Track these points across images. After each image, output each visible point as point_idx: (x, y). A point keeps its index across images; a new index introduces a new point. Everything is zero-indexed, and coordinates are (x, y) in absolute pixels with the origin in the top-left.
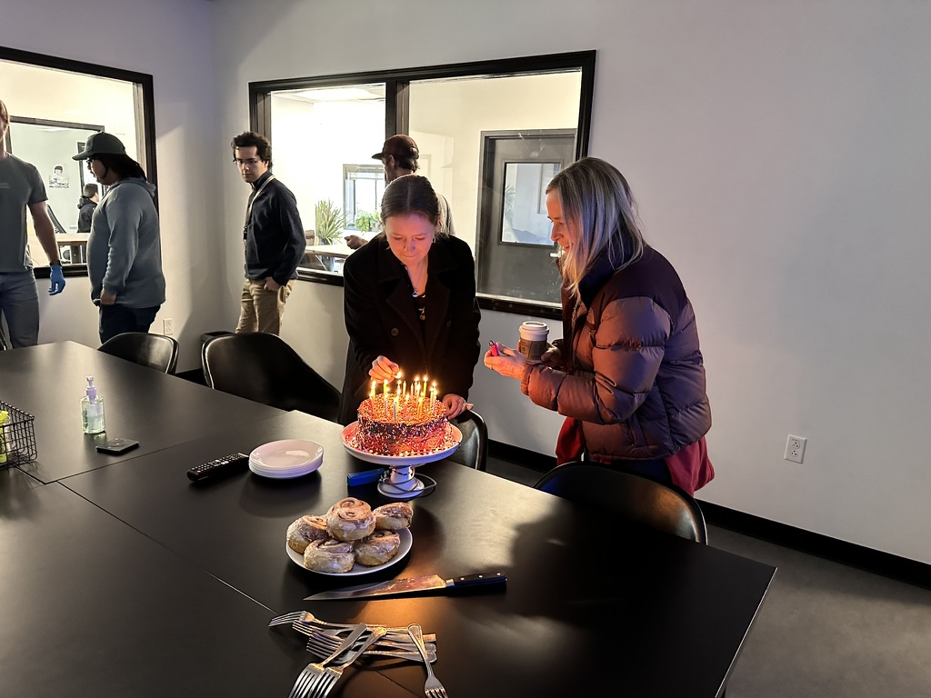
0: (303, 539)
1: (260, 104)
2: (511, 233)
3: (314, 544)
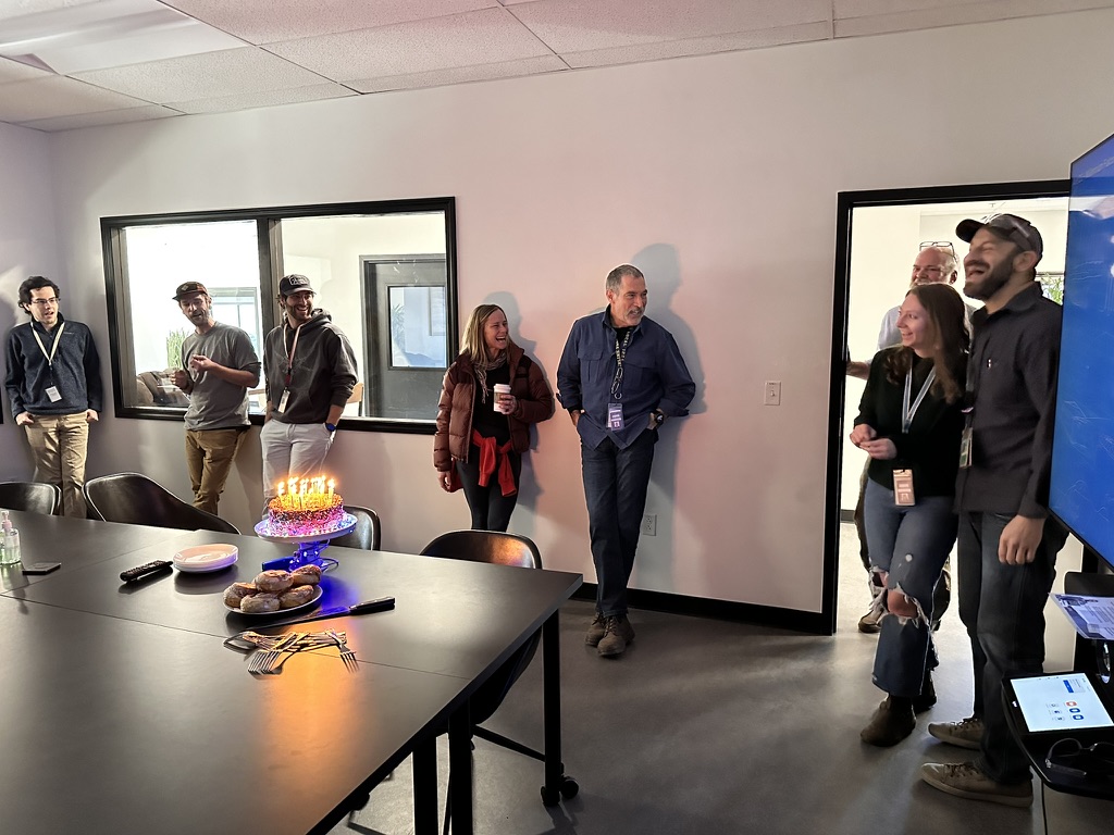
0: (237, 597)
1: (114, 240)
2: (404, 358)
3: (247, 597)
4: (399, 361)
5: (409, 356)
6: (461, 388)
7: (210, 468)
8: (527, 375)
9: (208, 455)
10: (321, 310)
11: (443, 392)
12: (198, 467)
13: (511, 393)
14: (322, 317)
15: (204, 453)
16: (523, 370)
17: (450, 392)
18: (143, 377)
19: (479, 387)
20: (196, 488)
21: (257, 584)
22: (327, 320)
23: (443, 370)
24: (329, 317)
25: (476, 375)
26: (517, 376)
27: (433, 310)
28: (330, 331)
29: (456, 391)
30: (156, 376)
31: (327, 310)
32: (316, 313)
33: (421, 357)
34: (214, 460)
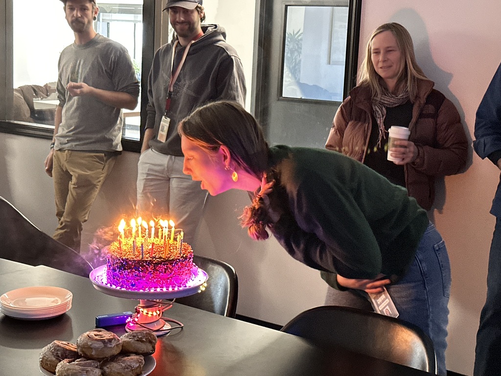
0: (54, 359)
2: (296, 88)
3: (65, 362)
4: (290, 90)
5: (302, 86)
6: (354, 126)
7: (75, 194)
8: (435, 116)
9: (74, 180)
10: (216, 26)
11: (332, 131)
12: (63, 192)
13: (410, 138)
14: (215, 34)
15: (70, 177)
16: (431, 109)
17: (340, 131)
18: (22, 90)
19: (375, 126)
20: (60, 214)
21: (78, 346)
22: (221, 37)
23: (336, 104)
24: (224, 35)
25: (373, 113)
26: (421, 115)
27: (334, 35)
28: (222, 50)
29: (347, 131)
30: (36, 91)
31: (222, 26)
32: (210, 29)
33: (317, 88)
34: (79, 186)
